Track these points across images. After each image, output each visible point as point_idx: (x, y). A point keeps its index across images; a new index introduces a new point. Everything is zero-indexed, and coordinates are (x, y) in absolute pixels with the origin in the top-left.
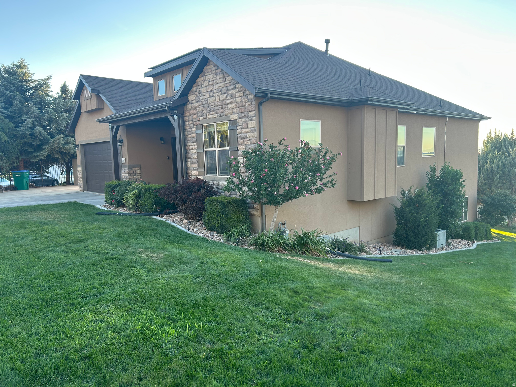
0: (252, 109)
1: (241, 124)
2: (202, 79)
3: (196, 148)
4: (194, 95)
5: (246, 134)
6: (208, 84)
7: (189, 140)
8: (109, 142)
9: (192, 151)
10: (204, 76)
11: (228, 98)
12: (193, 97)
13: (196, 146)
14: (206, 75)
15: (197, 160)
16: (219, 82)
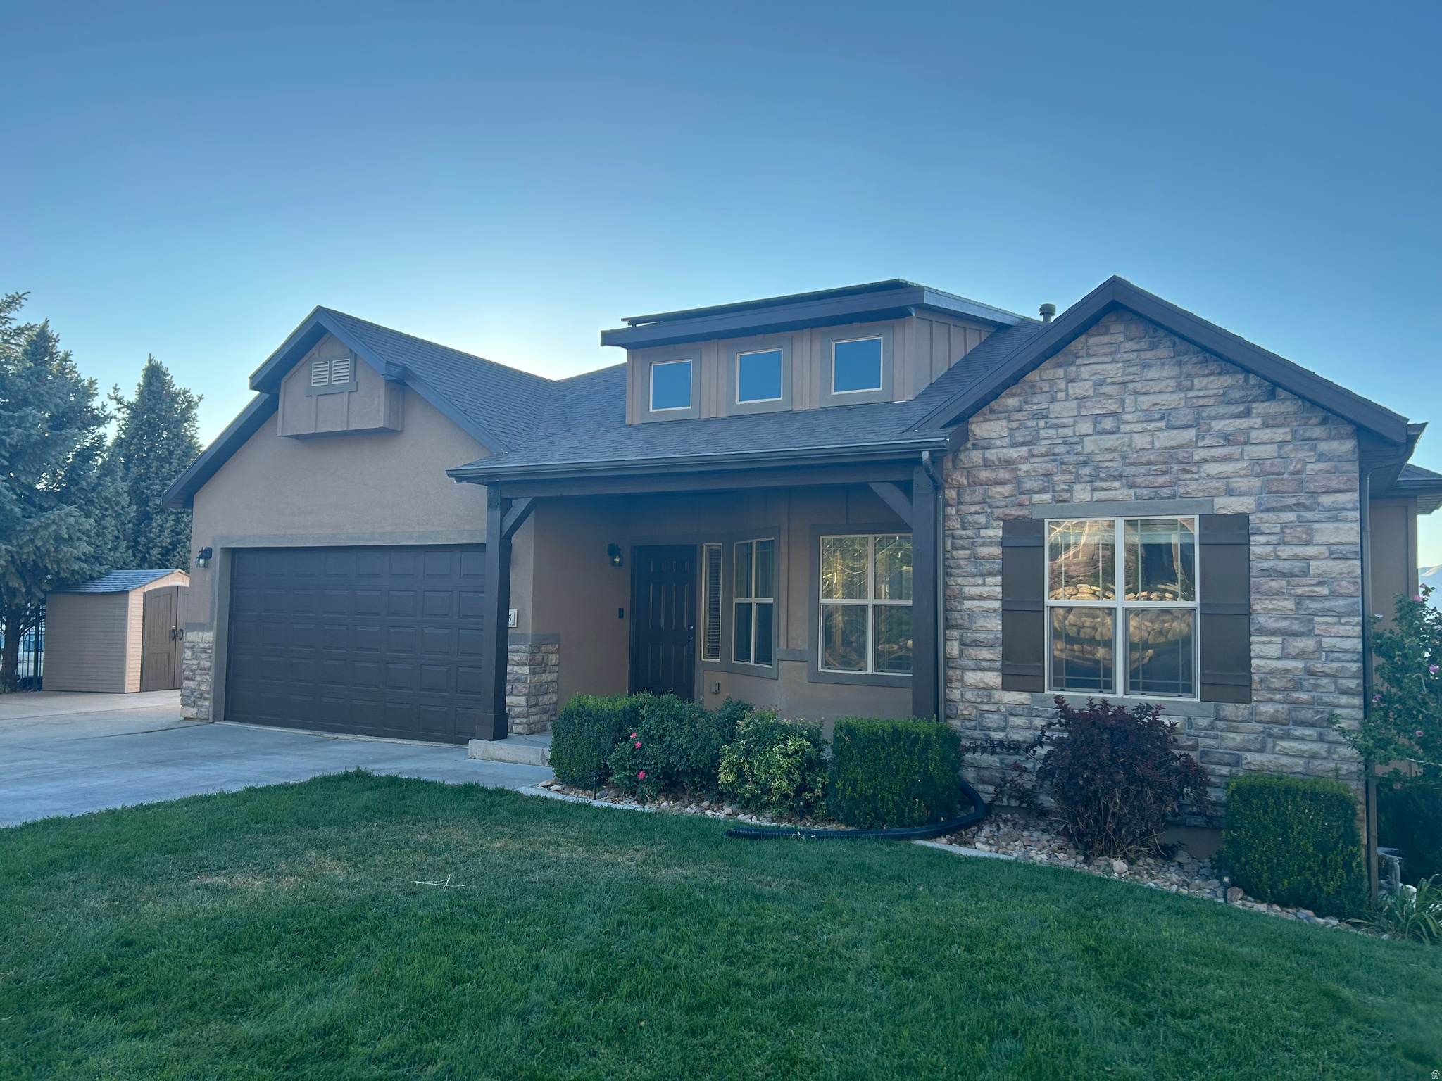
0: (1342, 487)
1: (1277, 530)
2: (1061, 372)
3: (1000, 596)
4: (1004, 423)
5: (1304, 564)
6: (1091, 393)
7: (959, 567)
8: (481, 547)
9: (968, 604)
10: (1073, 363)
11: (1201, 443)
12: (998, 428)
13: (999, 589)
14: (1079, 361)
15: (1000, 635)
16: (1157, 389)
